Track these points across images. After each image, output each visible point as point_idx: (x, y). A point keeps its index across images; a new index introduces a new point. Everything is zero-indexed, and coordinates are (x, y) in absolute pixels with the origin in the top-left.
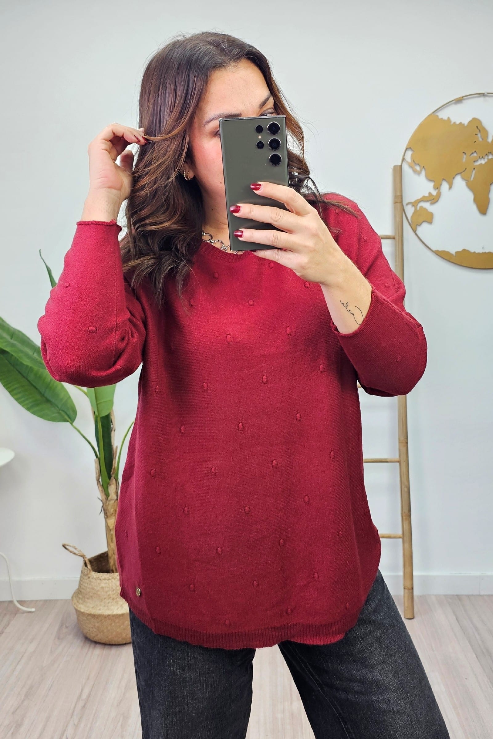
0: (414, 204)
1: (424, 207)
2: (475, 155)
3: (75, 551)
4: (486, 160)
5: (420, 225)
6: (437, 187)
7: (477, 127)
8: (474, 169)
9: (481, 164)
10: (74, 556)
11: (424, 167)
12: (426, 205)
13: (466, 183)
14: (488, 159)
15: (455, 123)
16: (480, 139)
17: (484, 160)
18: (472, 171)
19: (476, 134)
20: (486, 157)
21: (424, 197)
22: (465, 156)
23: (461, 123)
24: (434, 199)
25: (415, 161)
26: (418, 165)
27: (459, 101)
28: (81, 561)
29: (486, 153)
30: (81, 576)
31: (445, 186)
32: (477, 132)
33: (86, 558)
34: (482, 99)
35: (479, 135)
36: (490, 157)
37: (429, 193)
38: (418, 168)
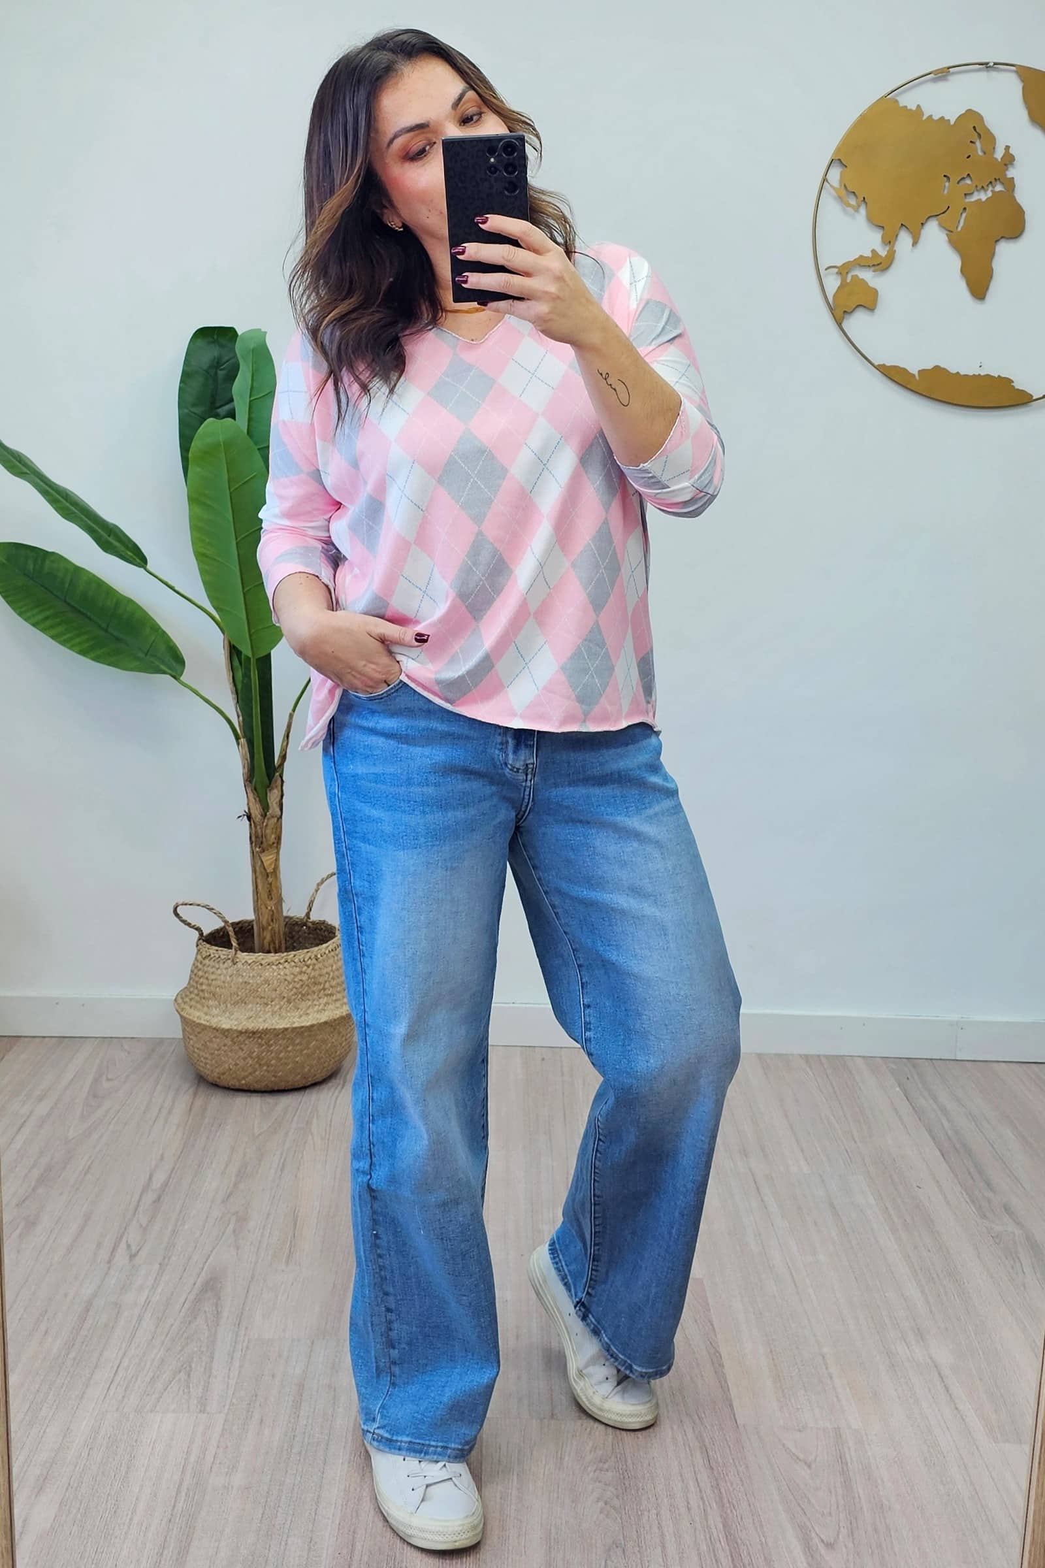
0: (843, 270)
1: (861, 277)
2: (968, 182)
4: (990, 194)
5: (852, 312)
6: (889, 241)
7: (974, 127)
8: (965, 209)
9: (979, 200)
11: (864, 200)
12: (866, 275)
13: (947, 235)
14: (994, 191)
15: (931, 116)
16: (980, 153)
17: (986, 194)
18: (961, 214)
19: (971, 142)
20: (990, 188)
21: (861, 256)
22: (947, 184)
23: (942, 118)
24: (881, 264)
25: (847, 185)
26: (852, 196)
27: (943, 74)
29: (989, 181)
31: (905, 239)
32: (975, 137)
34: (983, 75)
35: (978, 144)
36: (999, 188)
37: (873, 251)
38: (853, 202)
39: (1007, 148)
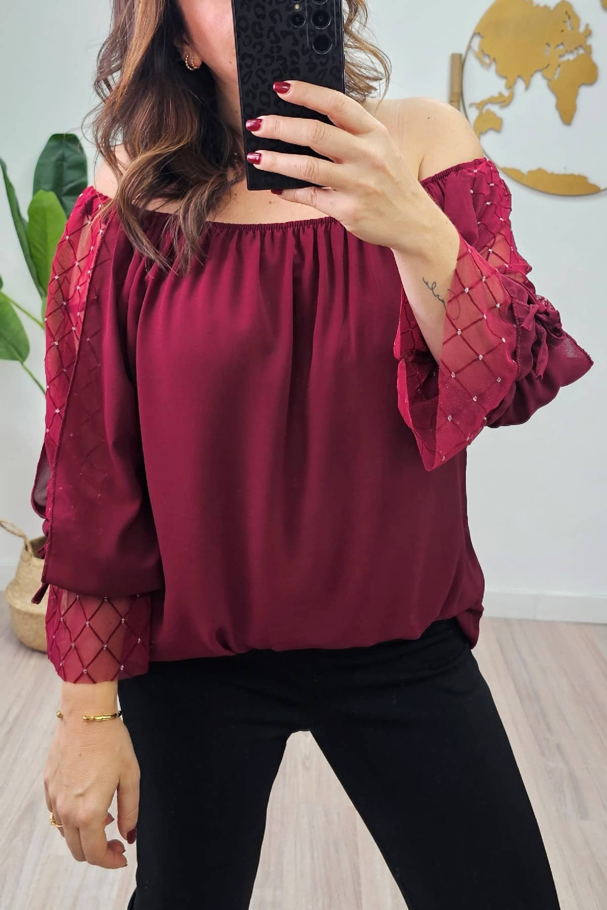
0: (480, 106)
1: (492, 110)
2: (561, 47)
3: (15, 530)
4: (575, 55)
5: (486, 133)
6: (510, 87)
7: (566, 13)
8: (559, 66)
9: (568, 61)
10: (12, 536)
11: (494, 60)
12: (495, 109)
13: (548, 84)
14: (578, 54)
15: (538, 6)
16: (569, 28)
17: (573, 55)
18: (556, 70)
20: (576, 52)
21: (492, 97)
22: (548, 48)
23: (545, 7)
24: (504, 101)
25: (484, 50)
26: (487, 57)
28: (21, 543)
29: (575, 47)
30: (20, 563)
31: (520, 85)
32: (567, 18)
33: (27, 539)
35: (568, 23)
36: (581, 51)
37: (501, 95)
38: (487, 60)
39: (587, 25)
